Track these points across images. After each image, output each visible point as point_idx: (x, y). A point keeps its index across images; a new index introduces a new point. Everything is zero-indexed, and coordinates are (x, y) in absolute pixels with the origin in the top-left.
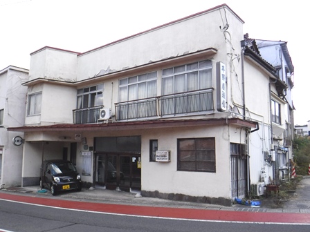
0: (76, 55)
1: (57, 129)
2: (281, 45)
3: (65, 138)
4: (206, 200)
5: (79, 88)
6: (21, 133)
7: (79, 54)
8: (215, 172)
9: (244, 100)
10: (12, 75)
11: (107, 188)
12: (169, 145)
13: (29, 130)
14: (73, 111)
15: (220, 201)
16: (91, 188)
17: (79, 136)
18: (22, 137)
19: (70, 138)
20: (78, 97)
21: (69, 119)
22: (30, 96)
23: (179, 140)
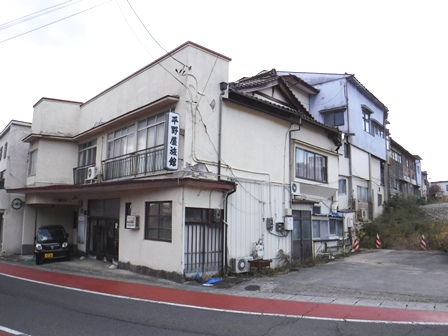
0: (78, 106)
1: (52, 191)
2: (347, 78)
3: (60, 200)
4: (163, 274)
5: (80, 143)
6: (21, 196)
7: (82, 105)
8: (170, 241)
9: (219, 155)
10: (15, 131)
11: (98, 258)
12: (139, 209)
13: (29, 191)
14: (74, 169)
15: (173, 276)
16: (82, 258)
17: (75, 198)
18: (23, 200)
19: (66, 200)
20: (80, 154)
21: (68, 179)
22: (32, 153)
23: (147, 204)
